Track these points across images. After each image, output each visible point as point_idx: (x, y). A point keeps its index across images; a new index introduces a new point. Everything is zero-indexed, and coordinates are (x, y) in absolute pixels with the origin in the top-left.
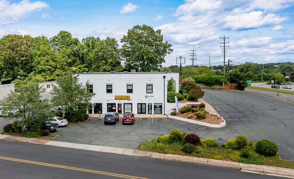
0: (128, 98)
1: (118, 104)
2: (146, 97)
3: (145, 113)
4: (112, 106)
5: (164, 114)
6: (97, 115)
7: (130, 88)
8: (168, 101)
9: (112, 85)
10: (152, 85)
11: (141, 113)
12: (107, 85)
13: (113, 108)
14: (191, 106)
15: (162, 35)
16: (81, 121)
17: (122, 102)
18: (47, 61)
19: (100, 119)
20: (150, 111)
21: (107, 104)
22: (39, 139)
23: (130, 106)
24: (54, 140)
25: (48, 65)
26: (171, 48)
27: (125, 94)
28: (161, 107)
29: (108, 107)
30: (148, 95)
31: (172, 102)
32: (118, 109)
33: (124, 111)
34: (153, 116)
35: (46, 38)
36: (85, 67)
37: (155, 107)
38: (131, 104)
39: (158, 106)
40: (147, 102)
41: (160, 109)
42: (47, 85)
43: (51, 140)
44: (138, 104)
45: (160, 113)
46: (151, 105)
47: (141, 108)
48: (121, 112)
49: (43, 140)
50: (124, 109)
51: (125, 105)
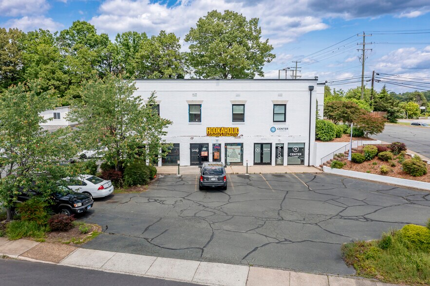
0: (234, 133)
1: (214, 145)
2: (273, 130)
3: (270, 164)
5: (309, 166)
7: (238, 111)
9: (200, 105)
10: (285, 105)
11: (262, 163)
12: (190, 105)
17: (223, 140)
19: (180, 178)
20: (279, 159)
21: (191, 144)
23: (238, 150)
27: (229, 123)
28: (302, 150)
29: (193, 150)
30: (277, 125)
31: (325, 141)
32: (213, 155)
33: (226, 160)
34: (285, 169)
37: (290, 150)
38: (241, 145)
39: (296, 149)
40: (274, 140)
41: (301, 154)
45: (300, 163)
46: (282, 148)
47: (262, 154)
48: (220, 161)
50: (226, 156)
51: (228, 147)
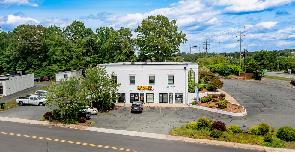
0: (150, 88)
1: (141, 94)
2: (168, 87)
3: (167, 103)
4: (135, 96)
5: (185, 104)
6: (121, 105)
7: (152, 79)
8: (189, 92)
9: (135, 76)
10: (173, 76)
11: (163, 102)
12: (130, 76)
13: (136, 97)
14: (212, 96)
15: (177, 25)
16: (109, 109)
17: (145, 92)
18: (63, 51)
19: (125, 108)
20: (171, 100)
21: (130, 93)
22: (78, 125)
23: (152, 96)
24: (92, 126)
25: (63, 55)
26: (185, 38)
27: (147, 84)
28: (182, 97)
29: (131, 96)
30: (170, 85)
31: (192, 92)
32: (141, 99)
33: (146, 101)
34: (174, 105)
35: (60, 28)
36: (98, 57)
37: (176, 97)
38: (153, 94)
39: (179, 96)
40: (168, 92)
41: (181, 98)
42: (64, 75)
43: (88, 126)
44: (159, 93)
45: (181, 102)
46: (172, 95)
47: (163, 98)
48: (144, 101)
49: (82, 126)
50: (146, 99)
51: (147, 95)
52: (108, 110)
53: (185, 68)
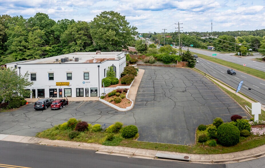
0: (68, 84)
2: (84, 83)
3: (83, 96)
4: (54, 91)
5: (99, 97)
7: (69, 75)
8: (102, 86)
9: (53, 74)
10: (89, 73)
11: (80, 96)
12: (49, 74)
14: (116, 91)
18: (20, 42)
20: (87, 94)
27: (65, 80)
30: (85, 81)
32: (59, 93)
38: (71, 89)
39: (94, 90)
40: (84, 87)
41: (96, 92)
44: (76, 88)
45: (96, 96)
46: (88, 90)
47: (80, 92)
50: (65, 93)
51: (65, 90)
52: (15, 108)
53: (99, 66)
